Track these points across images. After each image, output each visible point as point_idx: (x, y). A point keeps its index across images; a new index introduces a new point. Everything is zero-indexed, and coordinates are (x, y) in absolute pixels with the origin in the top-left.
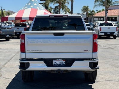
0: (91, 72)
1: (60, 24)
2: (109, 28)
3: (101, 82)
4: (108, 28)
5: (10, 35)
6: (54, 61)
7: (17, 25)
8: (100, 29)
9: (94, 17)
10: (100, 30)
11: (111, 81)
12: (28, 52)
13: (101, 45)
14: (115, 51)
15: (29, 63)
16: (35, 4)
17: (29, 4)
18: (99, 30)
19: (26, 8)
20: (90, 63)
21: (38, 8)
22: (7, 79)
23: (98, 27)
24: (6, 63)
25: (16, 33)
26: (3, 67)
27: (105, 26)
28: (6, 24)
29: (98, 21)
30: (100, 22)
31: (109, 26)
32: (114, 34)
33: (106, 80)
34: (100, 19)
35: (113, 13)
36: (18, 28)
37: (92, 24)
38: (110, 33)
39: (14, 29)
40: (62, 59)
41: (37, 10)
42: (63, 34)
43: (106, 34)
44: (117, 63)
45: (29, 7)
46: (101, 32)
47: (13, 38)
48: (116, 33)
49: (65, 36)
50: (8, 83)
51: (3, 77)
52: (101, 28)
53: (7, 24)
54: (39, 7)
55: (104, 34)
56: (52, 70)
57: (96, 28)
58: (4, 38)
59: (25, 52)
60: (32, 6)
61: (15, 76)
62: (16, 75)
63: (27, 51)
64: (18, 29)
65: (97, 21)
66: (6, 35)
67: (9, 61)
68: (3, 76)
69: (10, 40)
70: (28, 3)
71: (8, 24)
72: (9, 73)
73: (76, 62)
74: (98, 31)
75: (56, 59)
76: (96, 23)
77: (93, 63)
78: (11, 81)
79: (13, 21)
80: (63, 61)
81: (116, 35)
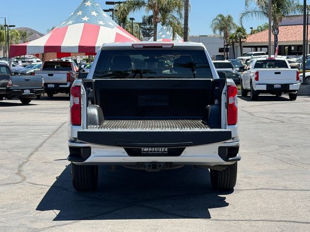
0: (224, 169)
1: (157, 63)
2: (279, 73)
3: (245, 192)
4: (276, 73)
5: (32, 90)
7: (48, 66)
8: (255, 76)
9: (242, 45)
10: (257, 79)
11: (269, 189)
13: (255, 114)
14: (288, 127)
15: (89, 148)
16: (94, 13)
17: (78, 14)
18: (253, 78)
19: (71, 22)
20: (220, 148)
21: (101, 23)
22: (38, 186)
23: (252, 71)
24: (31, 154)
25: (46, 84)
26: (26, 162)
27: (269, 67)
28: (17, 62)
29: (254, 55)
30: (256, 59)
31: (279, 67)
32: (291, 88)
33: (259, 187)
34: (259, 49)
35: (291, 35)
36: (51, 72)
37: (236, 63)
38: (280, 86)
39: (42, 75)
41: (98, 27)
43: (270, 88)
44: (288, 155)
45: (78, 20)
46: (257, 82)
47: (39, 98)
48: (296, 86)
50: (42, 193)
51: (30, 183)
52: (257, 73)
53: (20, 62)
54: (103, 19)
55: (265, 89)
56: (138, 164)
57: (245, 72)
58: (16, 99)
59: (80, 125)
60: (86, 19)
61: (55, 180)
62: (59, 179)
64: (52, 75)
65: (250, 55)
66: (23, 90)
67: (37, 150)
68: (28, 180)
69: (32, 102)
70: (77, 11)
71: (23, 62)
72: (41, 175)
74: (251, 80)
76: (248, 60)
77: (227, 149)
78: (48, 189)
79: (37, 56)
81: (295, 91)
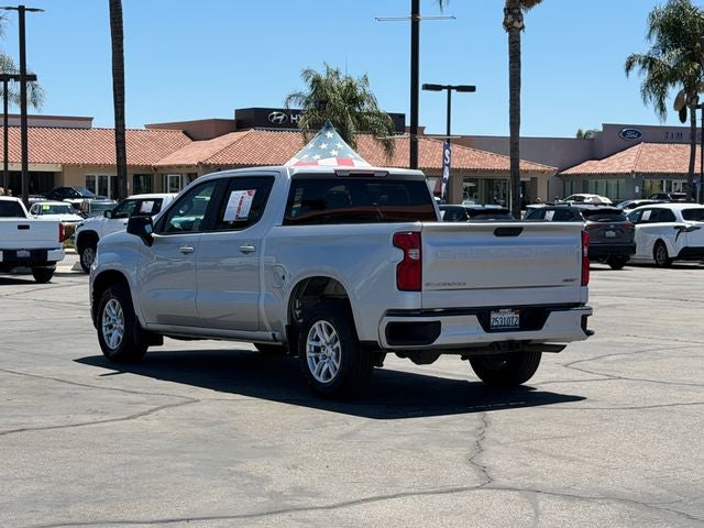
6: (494, 315)
12: (429, 287)
15: (439, 323)
40: (514, 308)
42: (516, 231)
49: (522, 237)
55: (2, 260)
59: (420, 290)
63: (427, 285)
73: (553, 315)
75: (497, 309)
80: (512, 315)
